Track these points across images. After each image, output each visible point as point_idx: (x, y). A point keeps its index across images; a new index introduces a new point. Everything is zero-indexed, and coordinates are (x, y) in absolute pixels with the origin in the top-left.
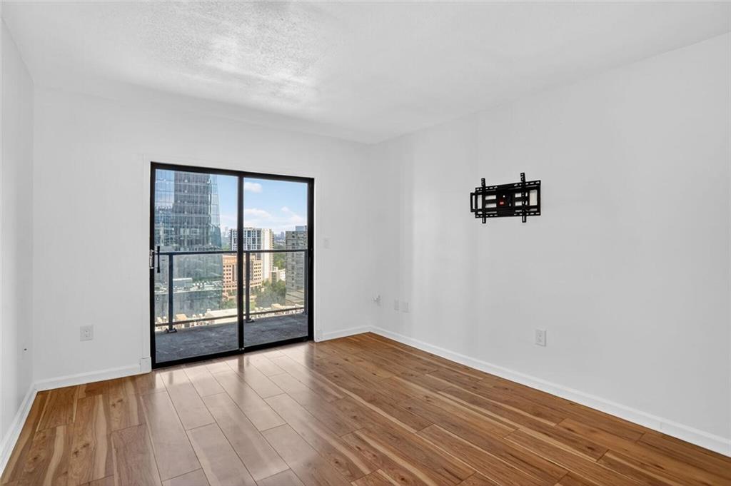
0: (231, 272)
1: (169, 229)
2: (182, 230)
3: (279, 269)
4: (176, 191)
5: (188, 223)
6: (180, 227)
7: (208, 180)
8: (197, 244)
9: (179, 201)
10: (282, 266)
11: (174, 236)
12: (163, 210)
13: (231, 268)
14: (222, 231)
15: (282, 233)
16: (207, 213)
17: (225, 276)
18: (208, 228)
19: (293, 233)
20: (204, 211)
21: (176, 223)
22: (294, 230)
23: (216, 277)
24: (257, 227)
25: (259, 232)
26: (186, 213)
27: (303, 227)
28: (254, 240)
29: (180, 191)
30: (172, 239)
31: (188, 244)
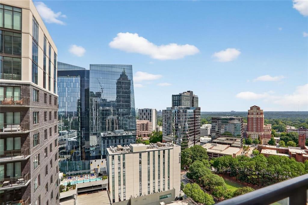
0: (139, 127)
1: (115, 109)
2: (120, 109)
3: (159, 126)
4: (117, 93)
5: (122, 107)
6: (119, 108)
7: (130, 88)
8: (125, 115)
9: (118, 98)
10: (160, 125)
11: (116, 112)
12: (112, 101)
13: (139, 126)
14: (136, 110)
15: (160, 111)
16: (130, 102)
17: (137, 129)
18: (130, 108)
19: (165, 110)
20: (129, 102)
21: (117, 107)
22: (166, 109)
23: (133, 130)
24: (150, 108)
25: (151, 110)
26: (121, 102)
27: (169, 108)
28: (148, 113)
29: (119, 93)
30: (116, 113)
31: (122, 115)
